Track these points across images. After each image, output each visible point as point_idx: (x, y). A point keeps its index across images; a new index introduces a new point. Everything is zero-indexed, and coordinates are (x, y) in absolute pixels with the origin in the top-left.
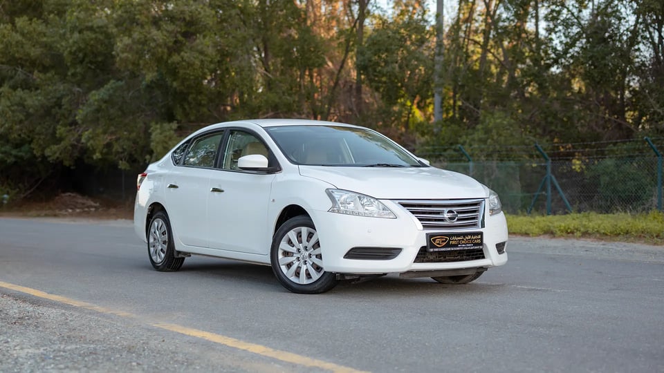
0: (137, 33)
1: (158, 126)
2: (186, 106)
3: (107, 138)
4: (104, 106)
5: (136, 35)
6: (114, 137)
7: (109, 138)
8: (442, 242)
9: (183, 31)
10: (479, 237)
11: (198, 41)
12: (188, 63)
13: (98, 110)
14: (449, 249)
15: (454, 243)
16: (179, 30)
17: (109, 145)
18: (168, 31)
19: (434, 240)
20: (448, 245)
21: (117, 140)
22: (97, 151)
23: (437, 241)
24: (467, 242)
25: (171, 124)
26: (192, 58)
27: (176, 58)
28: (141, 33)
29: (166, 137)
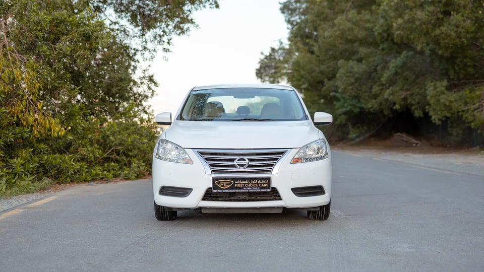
0: (407, 15)
1: (433, 84)
2: (456, 68)
3: (404, 94)
4: (399, 71)
5: (406, 17)
6: (409, 93)
7: (405, 94)
8: (227, 184)
9: (442, 10)
10: (267, 181)
11: (452, 17)
12: (446, 35)
13: (396, 74)
14: (233, 191)
15: (238, 186)
16: (438, 10)
17: (405, 99)
18: (430, 12)
19: (219, 183)
20: (232, 188)
21: (412, 95)
22: (397, 103)
23: (221, 184)
24: (253, 185)
25: (442, 82)
26: (449, 31)
27: (437, 32)
28: (410, 15)
29: (437, 92)
